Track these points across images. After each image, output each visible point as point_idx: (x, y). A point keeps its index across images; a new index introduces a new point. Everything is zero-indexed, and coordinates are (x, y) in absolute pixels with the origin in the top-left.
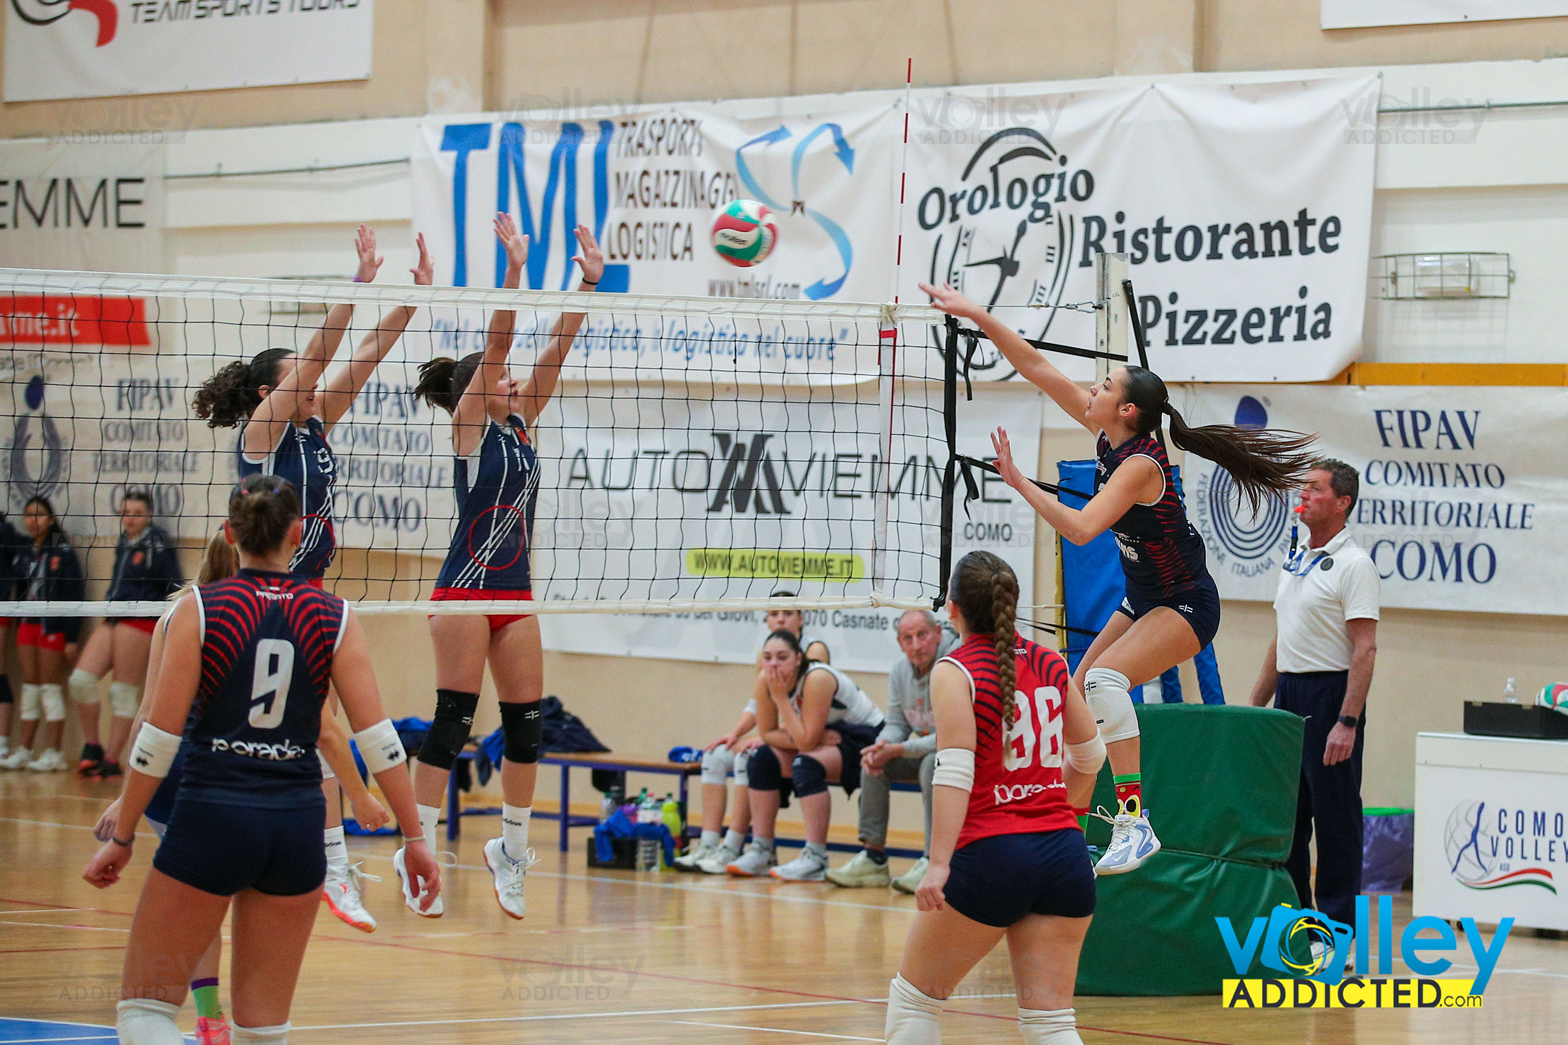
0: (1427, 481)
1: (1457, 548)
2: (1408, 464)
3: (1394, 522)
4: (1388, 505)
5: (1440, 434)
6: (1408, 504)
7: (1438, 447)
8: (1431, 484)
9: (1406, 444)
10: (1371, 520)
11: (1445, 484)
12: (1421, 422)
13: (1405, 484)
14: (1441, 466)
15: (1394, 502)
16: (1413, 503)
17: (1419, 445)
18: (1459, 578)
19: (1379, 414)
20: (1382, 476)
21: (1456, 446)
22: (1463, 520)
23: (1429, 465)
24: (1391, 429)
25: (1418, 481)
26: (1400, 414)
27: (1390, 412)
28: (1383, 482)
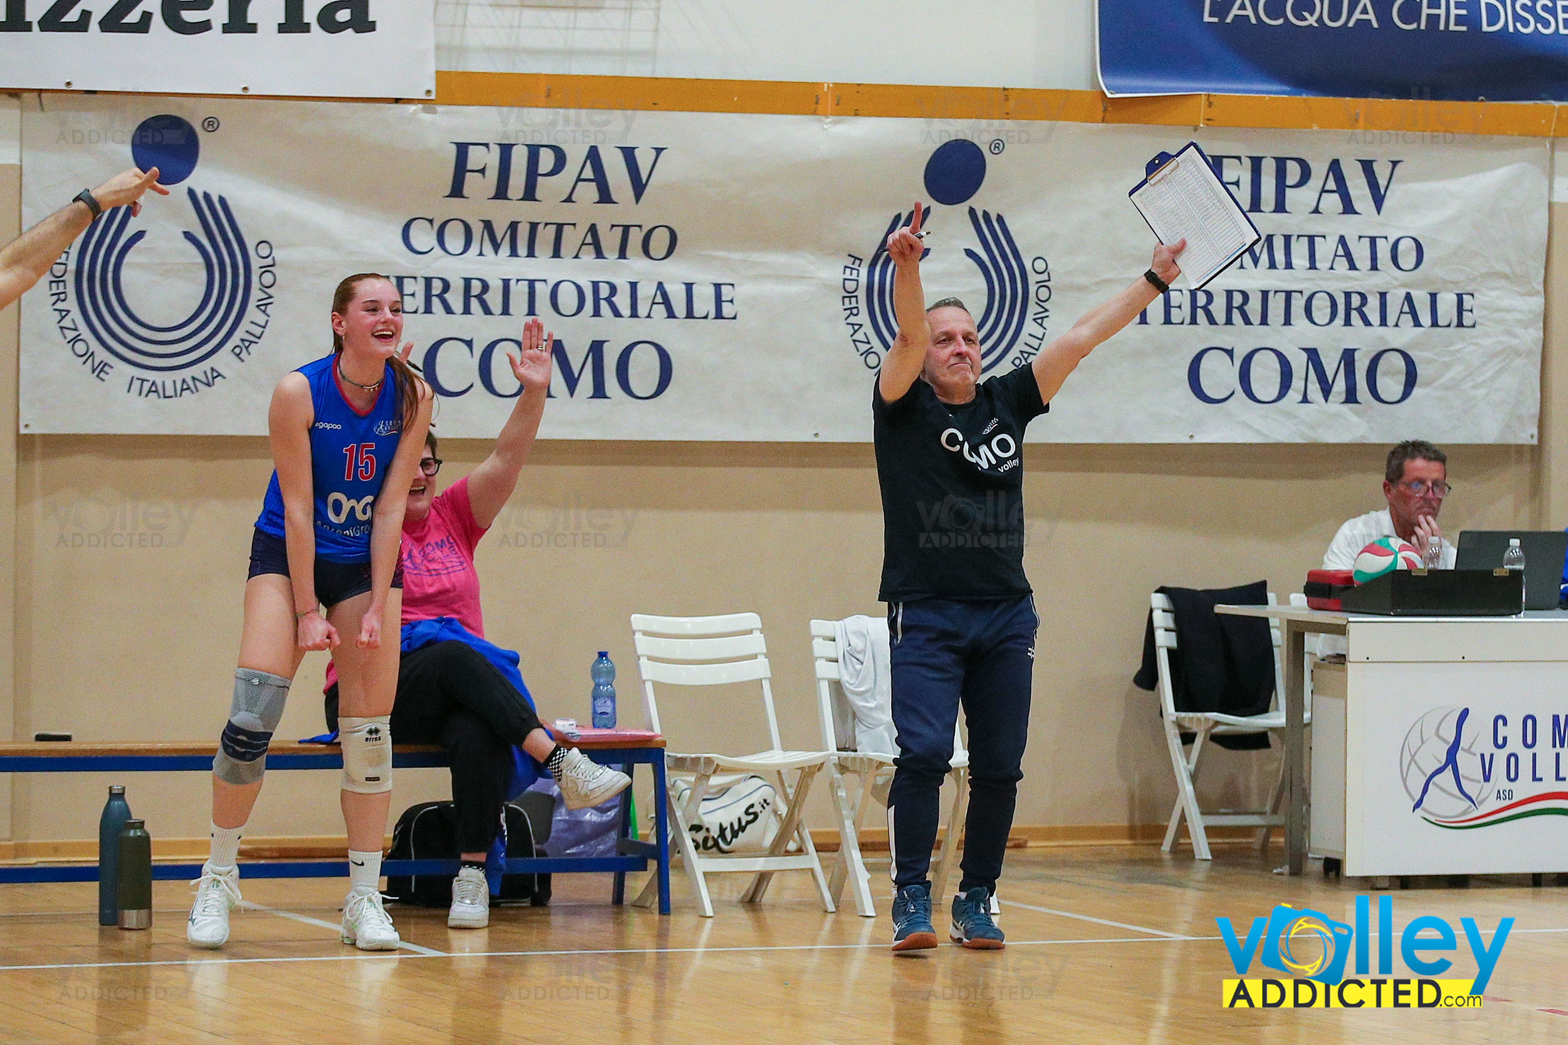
0: (522, 250)
1: (597, 348)
2: (488, 226)
3: (467, 311)
4: (457, 285)
5: (579, 179)
6: (496, 285)
7: (569, 200)
8: (531, 254)
9: (501, 193)
10: (422, 309)
11: (556, 254)
12: (546, 160)
13: (481, 254)
14: (560, 227)
15: (468, 282)
16: (506, 283)
17: (530, 194)
18: (599, 392)
19: (462, 149)
20: (433, 241)
21: (605, 197)
22: (604, 307)
23: (534, 226)
24: (482, 171)
25: (505, 249)
26: (506, 150)
27: (486, 145)
28: (438, 250)
